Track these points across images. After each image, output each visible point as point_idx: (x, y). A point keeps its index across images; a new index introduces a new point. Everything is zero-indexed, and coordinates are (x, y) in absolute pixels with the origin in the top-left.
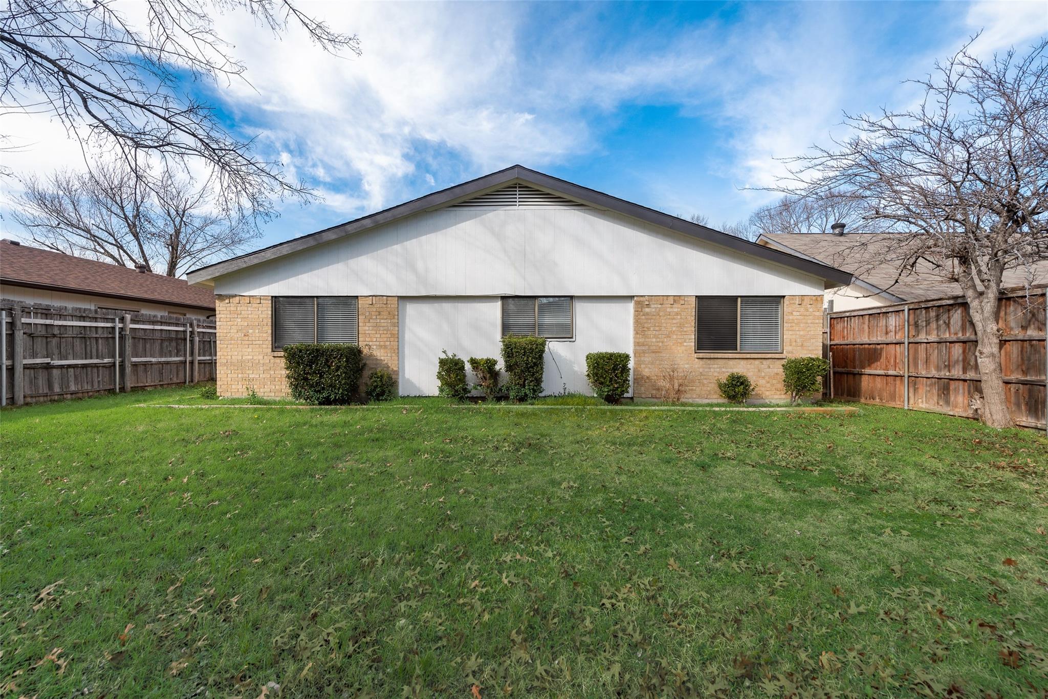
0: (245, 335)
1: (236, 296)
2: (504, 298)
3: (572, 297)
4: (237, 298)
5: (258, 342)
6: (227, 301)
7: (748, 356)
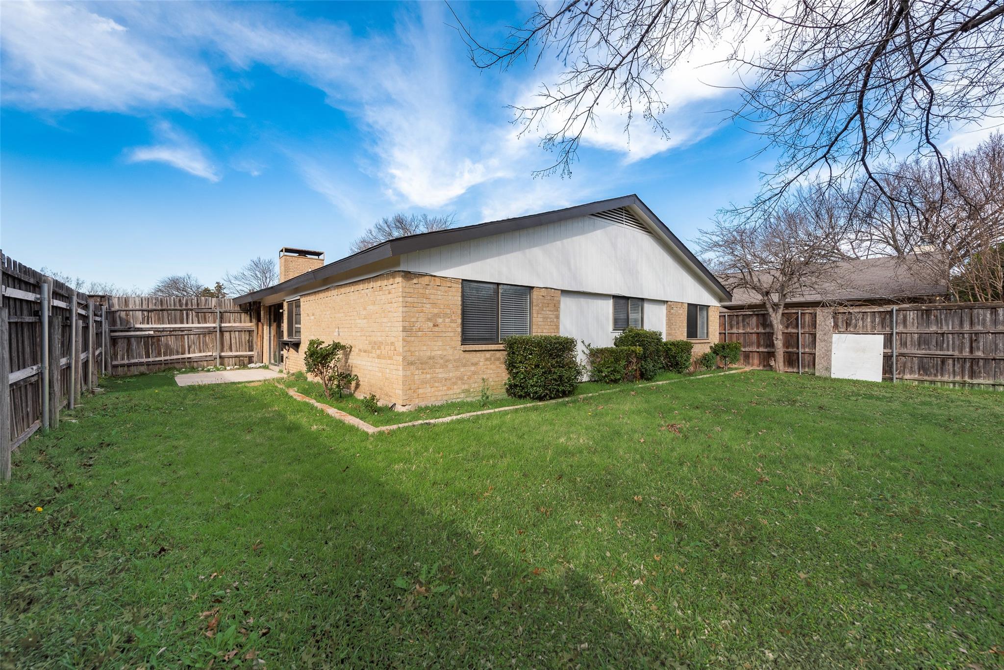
0: (434, 326)
1: (426, 275)
2: (615, 297)
3: (643, 300)
4: (427, 278)
5: (448, 334)
6: (415, 281)
7: (702, 341)
